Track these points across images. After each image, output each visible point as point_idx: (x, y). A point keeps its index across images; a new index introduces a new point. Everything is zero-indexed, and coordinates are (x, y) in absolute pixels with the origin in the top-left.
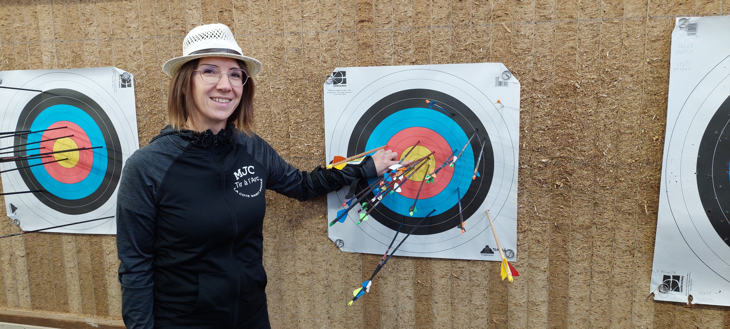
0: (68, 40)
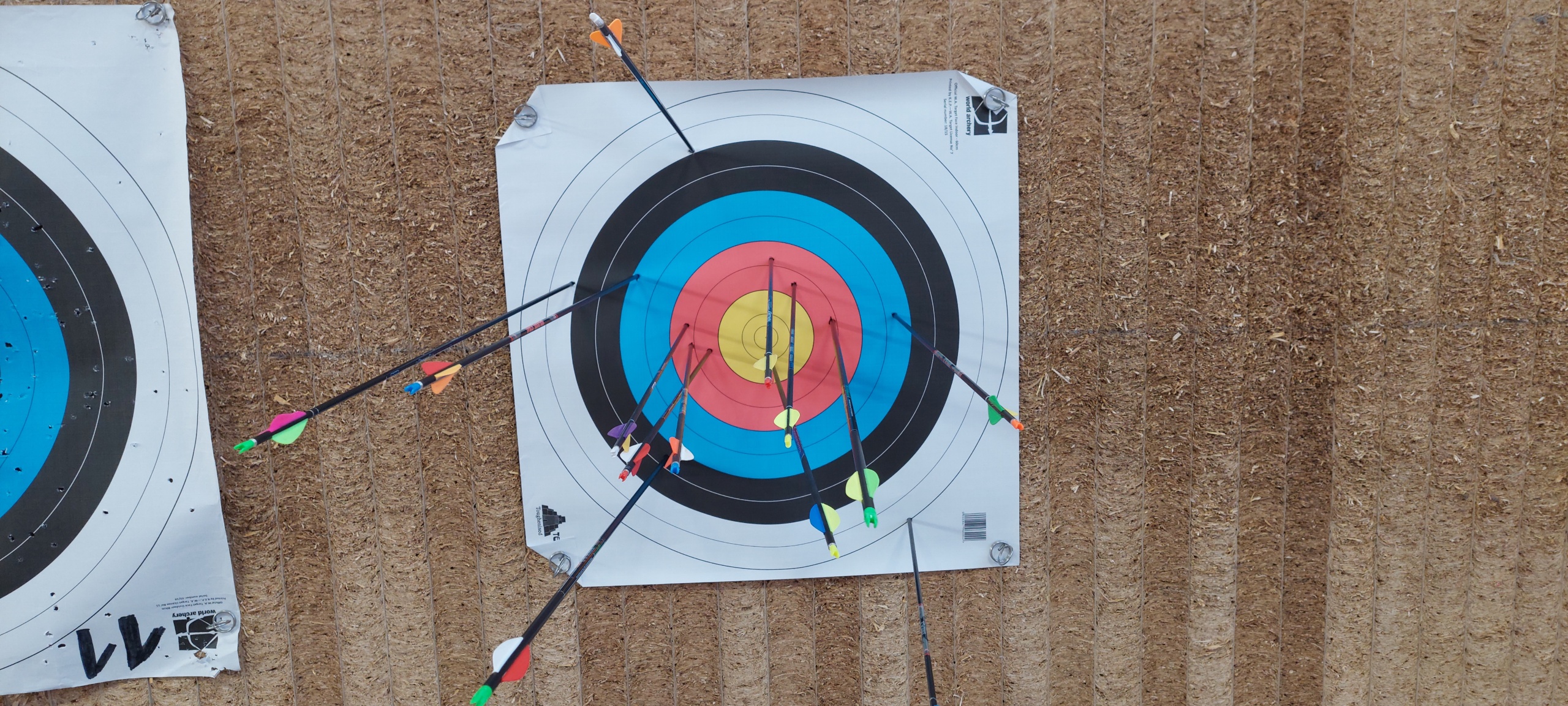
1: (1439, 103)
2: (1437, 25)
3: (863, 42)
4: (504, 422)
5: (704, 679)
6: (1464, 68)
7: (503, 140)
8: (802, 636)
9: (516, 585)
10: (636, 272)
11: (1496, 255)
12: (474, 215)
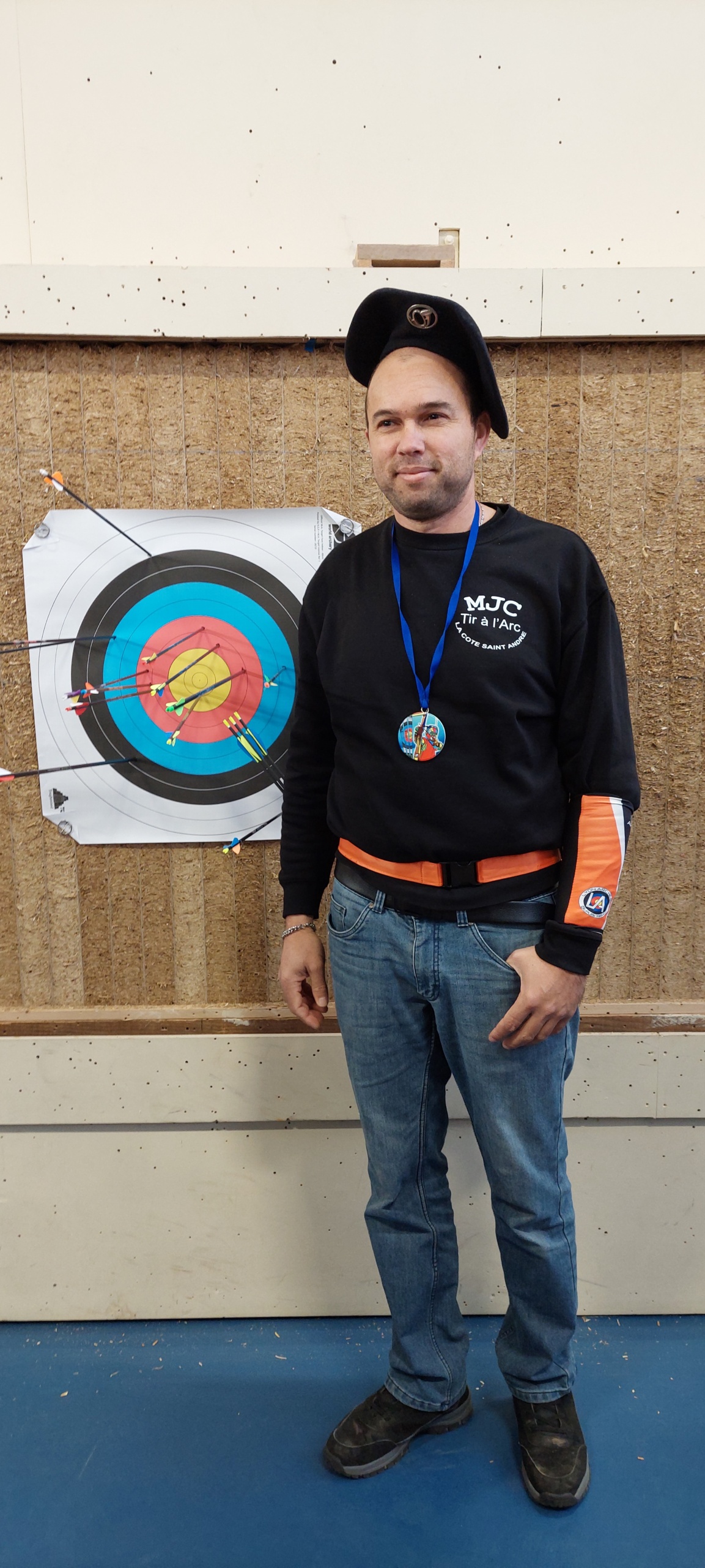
0: (216, 451)
1: (635, 533)
2: (633, 483)
3: (261, 487)
4: (28, 732)
5: (160, 908)
6: (650, 511)
7: (27, 546)
8: (226, 881)
9: (36, 841)
10: (113, 635)
11: (675, 635)
12: (8, 595)
